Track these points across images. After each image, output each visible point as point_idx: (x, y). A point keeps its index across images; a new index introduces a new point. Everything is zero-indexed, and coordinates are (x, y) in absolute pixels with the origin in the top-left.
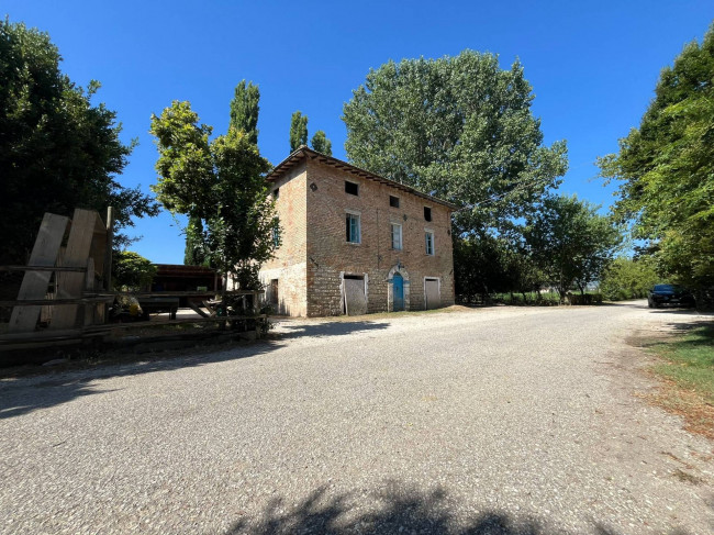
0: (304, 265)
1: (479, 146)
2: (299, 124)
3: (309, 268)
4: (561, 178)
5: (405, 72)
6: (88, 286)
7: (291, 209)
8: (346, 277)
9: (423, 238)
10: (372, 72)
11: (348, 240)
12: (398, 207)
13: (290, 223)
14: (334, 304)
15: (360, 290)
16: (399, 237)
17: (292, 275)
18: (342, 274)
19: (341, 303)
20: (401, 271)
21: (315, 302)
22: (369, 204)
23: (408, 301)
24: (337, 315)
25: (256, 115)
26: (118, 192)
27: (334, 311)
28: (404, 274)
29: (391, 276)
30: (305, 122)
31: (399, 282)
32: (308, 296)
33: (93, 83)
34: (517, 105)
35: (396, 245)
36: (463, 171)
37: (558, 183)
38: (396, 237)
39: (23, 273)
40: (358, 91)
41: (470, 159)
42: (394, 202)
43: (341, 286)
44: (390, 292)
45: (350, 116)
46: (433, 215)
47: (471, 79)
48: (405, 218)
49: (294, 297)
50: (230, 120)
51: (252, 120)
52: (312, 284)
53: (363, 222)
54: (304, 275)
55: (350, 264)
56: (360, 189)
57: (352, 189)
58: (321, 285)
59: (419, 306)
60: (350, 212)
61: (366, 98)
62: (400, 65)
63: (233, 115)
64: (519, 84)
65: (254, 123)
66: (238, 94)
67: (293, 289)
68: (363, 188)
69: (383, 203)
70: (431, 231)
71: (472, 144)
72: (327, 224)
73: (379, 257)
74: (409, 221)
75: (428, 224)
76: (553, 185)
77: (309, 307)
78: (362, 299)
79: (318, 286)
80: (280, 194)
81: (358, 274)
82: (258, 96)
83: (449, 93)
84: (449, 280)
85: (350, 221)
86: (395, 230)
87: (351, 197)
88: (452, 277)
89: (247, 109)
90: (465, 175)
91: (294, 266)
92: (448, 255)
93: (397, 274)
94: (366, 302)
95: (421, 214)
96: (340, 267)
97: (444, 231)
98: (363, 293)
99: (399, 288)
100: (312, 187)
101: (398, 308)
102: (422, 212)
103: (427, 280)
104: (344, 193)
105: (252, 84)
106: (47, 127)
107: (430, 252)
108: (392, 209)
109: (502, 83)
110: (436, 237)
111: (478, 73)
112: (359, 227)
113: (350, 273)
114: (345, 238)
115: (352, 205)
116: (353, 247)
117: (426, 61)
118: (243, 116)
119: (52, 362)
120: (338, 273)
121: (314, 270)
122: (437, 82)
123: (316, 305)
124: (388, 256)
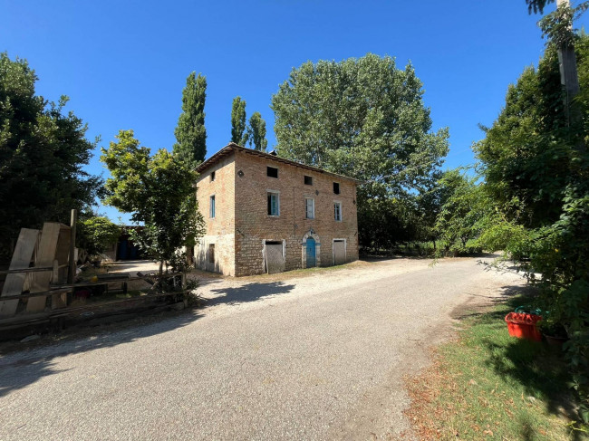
0: (232, 236)
1: (378, 133)
2: (239, 108)
3: (237, 238)
4: (443, 158)
5: (320, 71)
6: (54, 281)
7: (224, 190)
8: (267, 243)
9: (331, 208)
10: (294, 70)
11: (270, 213)
12: (311, 184)
13: (223, 201)
14: (258, 265)
15: (279, 253)
16: (312, 209)
17: (224, 242)
18: (264, 241)
19: (263, 264)
20: (313, 236)
21: (242, 265)
22: (287, 184)
23: (319, 259)
24: (260, 273)
25: (203, 101)
26: (86, 179)
27: (257, 271)
28: (316, 238)
29: (305, 240)
30: (244, 106)
31: (311, 245)
32: (236, 260)
33: (63, 98)
34: (410, 98)
35: (310, 215)
36: (364, 154)
37: (442, 162)
38: (309, 209)
39: (5, 275)
40: (284, 85)
41: (370, 145)
42: (308, 181)
43: (263, 251)
44: (304, 253)
45: (277, 105)
46: (341, 189)
47: (373, 79)
48: (317, 193)
49: (226, 259)
50: (183, 104)
51: (200, 105)
52: (240, 250)
53: (282, 199)
54: (233, 243)
55: (271, 233)
56: (279, 172)
57: (272, 173)
58: (247, 251)
59: (329, 263)
60: (270, 191)
61: (290, 91)
62: (317, 65)
63: (185, 101)
64: (412, 82)
65: (201, 108)
66: (189, 83)
67: (225, 254)
68: (282, 172)
69: (299, 182)
70: (340, 202)
71: (371, 132)
72: (252, 202)
73: (295, 226)
74: (320, 195)
75: (336, 196)
76: (437, 164)
77: (237, 269)
78: (280, 260)
79: (244, 251)
80: (216, 176)
81: (277, 240)
82: (205, 86)
83: (355, 89)
84: (354, 239)
85: (270, 198)
86: (309, 203)
87: (272, 179)
88: (356, 238)
89: (196, 96)
90: (366, 158)
91: (226, 236)
92: (353, 221)
93: (310, 238)
94: (285, 261)
95: (331, 189)
96: (262, 236)
97: (350, 201)
98: (282, 254)
99: (311, 249)
100: (239, 174)
101: (311, 264)
102: (332, 188)
103: (335, 241)
104: (266, 177)
105: (201, 75)
106: (25, 149)
107: (338, 219)
108: (306, 187)
109: (397, 81)
110: (343, 207)
111: (378, 73)
112: (279, 203)
113: (270, 240)
114: (266, 213)
115: (272, 185)
116: (274, 219)
117: (336, 64)
118: (193, 102)
119: (28, 339)
120: (261, 240)
121: (240, 240)
122: (345, 80)
123: (242, 268)
124: (303, 224)
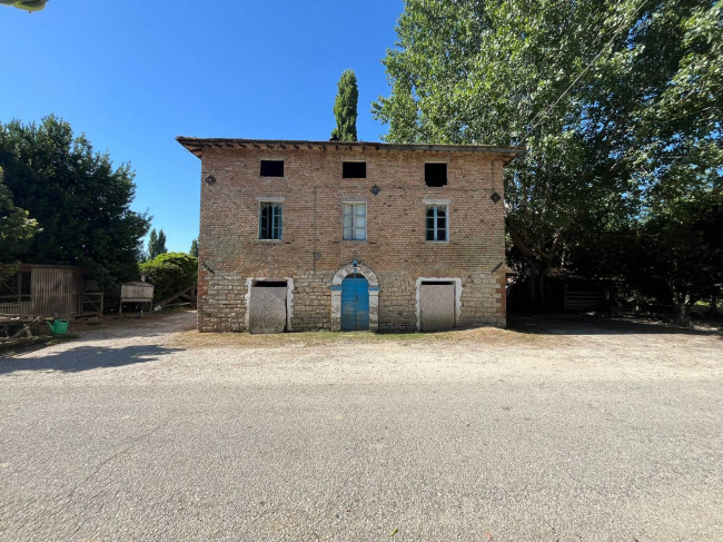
3: (201, 276)
8: (256, 284)
9: (417, 217)
11: (264, 236)
12: (363, 176)
14: (237, 317)
15: (281, 302)
18: (249, 281)
19: (247, 317)
20: (361, 272)
21: (208, 316)
22: (302, 184)
23: (374, 317)
24: (240, 331)
27: (235, 326)
28: (369, 276)
29: (338, 280)
31: (359, 288)
35: (359, 233)
38: (360, 221)
42: (352, 171)
43: (248, 296)
44: (336, 303)
48: (376, 190)
52: (205, 293)
55: (263, 268)
56: (286, 167)
57: (272, 169)
58: (218, 294)
59: (404, 324)
60: (266, 200)
68: (291, 165)
69: (329, 177)
70: (447, 202)
72: (230, 220)
73: (317, 255)
75: (434, 191)
78: (282, 313)
79: (213, 296)
81: (277, 279)
84: (491, 280)
86: (357, 211)
92: (490, 238)
93: (354, 275)
94: (290, 315)
95: (416, 178)
96: (247, 272)
97: (480, 196)
98: (285, 303)
100: (208, 181)
101: (351, 324)
102: (419, 175)
103: (424, 283)
104: (257, 178)
107: (441, 238)
108: (347, 182)
110: (455, 211)
112: (283, 217)
113: (261, 279)
114: (258, 235)
115: (271, 191)
116: (271, 245)
120: (244, 280)
121: (207, 278)
123: (210, 320)
124: (335, 251)
